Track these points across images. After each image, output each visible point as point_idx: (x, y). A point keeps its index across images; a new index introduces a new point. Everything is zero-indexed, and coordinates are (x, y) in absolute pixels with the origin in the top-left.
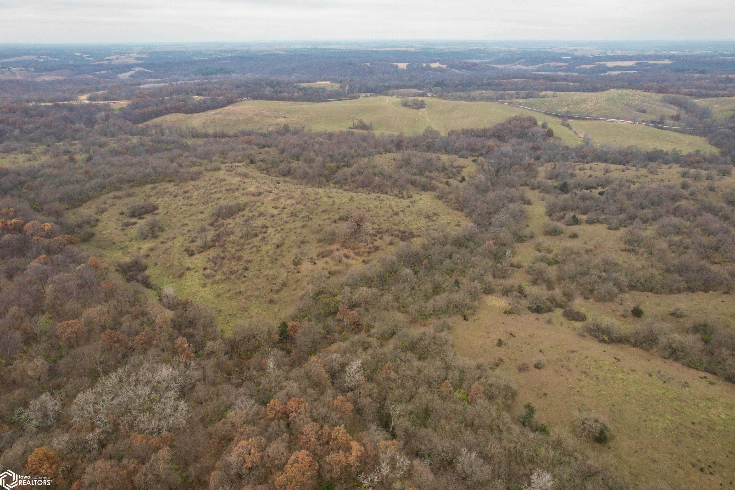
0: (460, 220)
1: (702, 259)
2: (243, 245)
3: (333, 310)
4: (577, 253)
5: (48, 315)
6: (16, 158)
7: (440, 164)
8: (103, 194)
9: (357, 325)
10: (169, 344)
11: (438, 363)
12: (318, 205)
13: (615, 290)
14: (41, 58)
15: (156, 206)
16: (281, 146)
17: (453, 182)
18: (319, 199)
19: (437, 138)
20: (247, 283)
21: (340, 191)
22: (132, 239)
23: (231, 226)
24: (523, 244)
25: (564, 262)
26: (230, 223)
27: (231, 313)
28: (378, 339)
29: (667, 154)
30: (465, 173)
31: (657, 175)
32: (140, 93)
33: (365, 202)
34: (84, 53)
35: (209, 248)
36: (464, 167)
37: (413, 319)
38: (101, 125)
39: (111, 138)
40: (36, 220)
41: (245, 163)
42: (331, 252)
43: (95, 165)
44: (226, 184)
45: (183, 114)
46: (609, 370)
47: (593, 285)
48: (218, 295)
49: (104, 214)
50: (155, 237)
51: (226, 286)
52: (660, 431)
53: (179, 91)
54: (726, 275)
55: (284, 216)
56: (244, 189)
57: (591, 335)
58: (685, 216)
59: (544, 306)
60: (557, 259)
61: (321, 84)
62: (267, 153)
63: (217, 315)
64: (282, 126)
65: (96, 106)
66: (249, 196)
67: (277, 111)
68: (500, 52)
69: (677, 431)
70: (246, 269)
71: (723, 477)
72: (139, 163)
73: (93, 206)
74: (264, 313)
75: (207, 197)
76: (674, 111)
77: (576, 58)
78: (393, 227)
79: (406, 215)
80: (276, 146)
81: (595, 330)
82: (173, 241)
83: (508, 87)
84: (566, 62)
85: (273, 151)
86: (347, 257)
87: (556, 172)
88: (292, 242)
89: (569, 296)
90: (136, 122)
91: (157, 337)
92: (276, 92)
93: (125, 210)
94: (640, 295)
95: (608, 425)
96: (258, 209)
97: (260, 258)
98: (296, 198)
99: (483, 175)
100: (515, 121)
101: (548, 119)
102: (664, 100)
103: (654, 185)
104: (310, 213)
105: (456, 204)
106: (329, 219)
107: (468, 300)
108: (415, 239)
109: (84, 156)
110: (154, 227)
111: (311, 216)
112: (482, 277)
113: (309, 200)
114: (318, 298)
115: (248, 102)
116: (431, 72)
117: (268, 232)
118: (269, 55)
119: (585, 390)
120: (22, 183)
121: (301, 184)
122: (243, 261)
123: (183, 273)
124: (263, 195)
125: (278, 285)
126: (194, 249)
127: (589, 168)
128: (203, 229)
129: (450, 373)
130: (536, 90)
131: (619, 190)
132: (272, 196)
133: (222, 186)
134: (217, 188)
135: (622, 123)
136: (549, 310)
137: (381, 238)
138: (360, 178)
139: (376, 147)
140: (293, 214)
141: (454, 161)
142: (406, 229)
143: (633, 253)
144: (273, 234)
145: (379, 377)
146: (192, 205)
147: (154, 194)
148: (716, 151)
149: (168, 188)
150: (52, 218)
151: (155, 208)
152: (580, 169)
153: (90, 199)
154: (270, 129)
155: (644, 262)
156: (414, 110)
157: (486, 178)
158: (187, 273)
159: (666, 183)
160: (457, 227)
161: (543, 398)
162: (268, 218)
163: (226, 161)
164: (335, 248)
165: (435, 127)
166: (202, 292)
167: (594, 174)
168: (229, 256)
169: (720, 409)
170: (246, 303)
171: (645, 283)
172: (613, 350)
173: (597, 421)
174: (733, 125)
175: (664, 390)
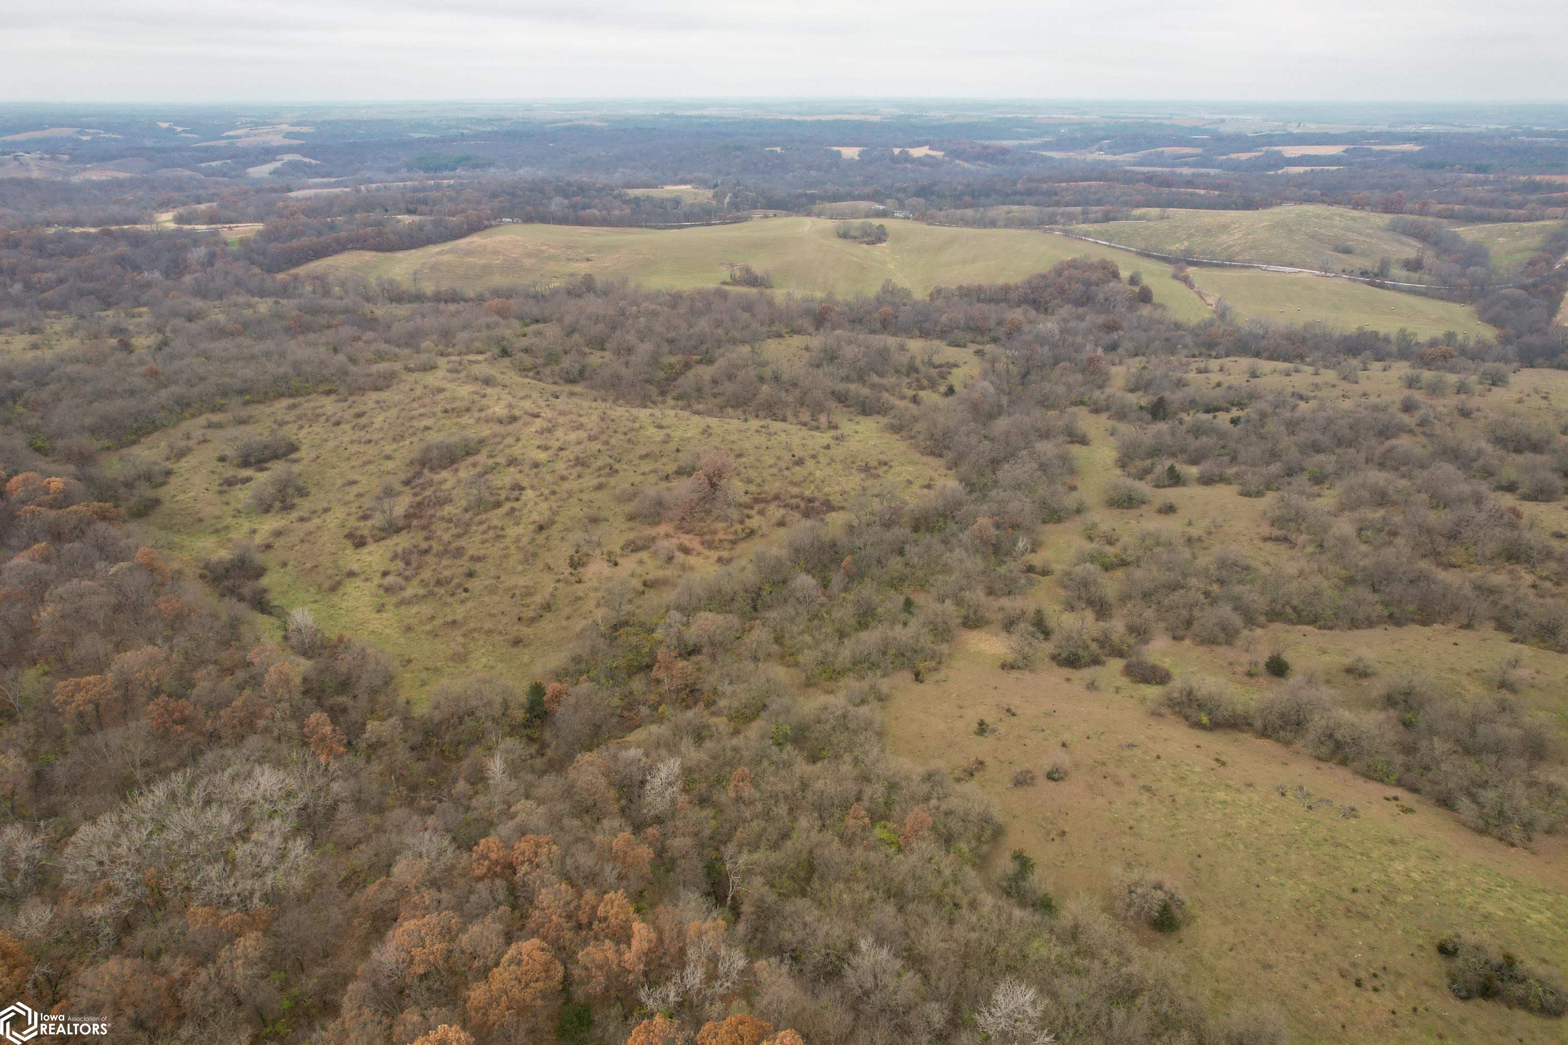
0: (935, 475)
1: (1424, 556)
2: (468, 525)
3: (646, 660)
4: (1169, 545)
5: (40, 668)
6: (7, 342)
7: (904, 359)
8: (185, 419)
9: (692, 691)
10: (292, 726)
11: (846, 768)
12: (633, 443)
13: (1237, 620)
14: (88, 134)
15: (296, 443)
16: (569, 319)
17: (927, 396)
18: (637, 430)
19: (905, 305)
20: (469, 605)
21: (687, 413)
22: (239, 511)
23: (448, 485)
24: (1060, 527)
25: (1138, 562)
26: (446, 480)
27: (430, 665)
28: (731, 720)
29: (1386, 340)
30: (956, 378)
31: (1357, 383)
32: (286, 207)
33: (733, 438)
34: (177, 123)
35: (398, 531)
36: (956, 365)
37: (808, 678)
38: (197, 275)
39: (217, 303)
40: (34, 470)
41: (489, 354)
42: (653, 539)
43: (173, 357)
44: (446, 399)
45: (374, 253)
46: (1200, 783)
47: (1191, 610)
48: (409, 629)
49: (184, 460)
50: (287, 507)
51: (426, 609)
52: (1286, 906)
53: (368, 204)
54: (1468, 590)
55: (560, 466)
56: (481, 410)
57: (1175, 713)
58: (1404, 469)
59: (1086, 654)
60: (1124, 556)
61: (674, 191)
62: (539, 333)
63: (401, 669)
64: (580, 278)
65: (189, 234)
66: (491, 425)
67: (573, 248)
68: (1061, 125)
69: (1319, 907)
70: (471, 575)
71: (1400, 998)
72: (268, 354)
73: (163, 444)
74: (500, 665)
75: (403, 424)
76: (1410, 249)
77: (1219, 139)
78: (789, 489)
79: (820, 466)
80: (560, 320)
81: (1183, 703)
82: (323, 517)
83: (1067, 199)
84: (1198, 146)
85: (552, 331)
86: (686, 551)
87: (1147, 376)
88: (571, 518)
89: (1140, 633)
90: (272, 269)
91: (268, 712)
92: (574, 206)
93: (230, 452)
94: (1287, 631)
95: (1182, 895)
96: (508, 451)
97: (501, 553)
98: (589, 426)
99: (992, 383)
100: (1071, 270)
101: (1145, 265)
102: (1393, 228)
103: (1347, 405)
104: (615, 459)
105: (928, 443)
106: (654, 471)
107: (926, 641)
108: (834, 514)
109: (153, 340)
110: (285, 486)
111: (617, 466)
112: (963, 593)
113: (615, 432)
114: (617, 634)
115: (514, 227)
116: (909, 166)
117: (523, 498)
118: (569, 129)
119: (1145, 825)
120: (15, 395)
121: (604, 400)
122: (466, 558)
123: (339, 583)
124: (521, 422)
125: (533, 607)
126: (366, 532)
127: (1218, 368)
128: (389, 492)
129: (868, 791)
130: (1126, 204)
131: (1275, 414)
132: (538, 424)
133: (435, 403)
134: (425, 406)
135: (1299, 275)
136: (1096, 661)
137: (761, 513)
138: (729, 388)
139: (772, 322)
140: (580, 462)
141: (936, 352)
142: (816, 494)
143: (1287, 545)
144: (532, 503)
145: (725, 796)
146: (370, 441)
147: (293, 418)
148: (1489, 333)
149: (322, 407)
150: (72, 468)
151: (293, 448)
152: (1200, 371)
153: (156, 429)
154: (556, 284)
155: (1303, 563)
156: (865, 246)
157: (997, 389)
158: (347, 581)
159: (1373, 399)
160: (926, 491)
161: (1058, 840)
162: (526, 469)
163: (450, 350)
164: (662, 532)
165: (902, 281)
166: (376, 622)
167: (1227, 380)
168: (436, 546)
169: (1413, 861)
170: (464, 646)
171: (1301, 606)
172: (1215, 743)
173: (1158, 886)
174: (1531, 280)
175: (1305, 824)
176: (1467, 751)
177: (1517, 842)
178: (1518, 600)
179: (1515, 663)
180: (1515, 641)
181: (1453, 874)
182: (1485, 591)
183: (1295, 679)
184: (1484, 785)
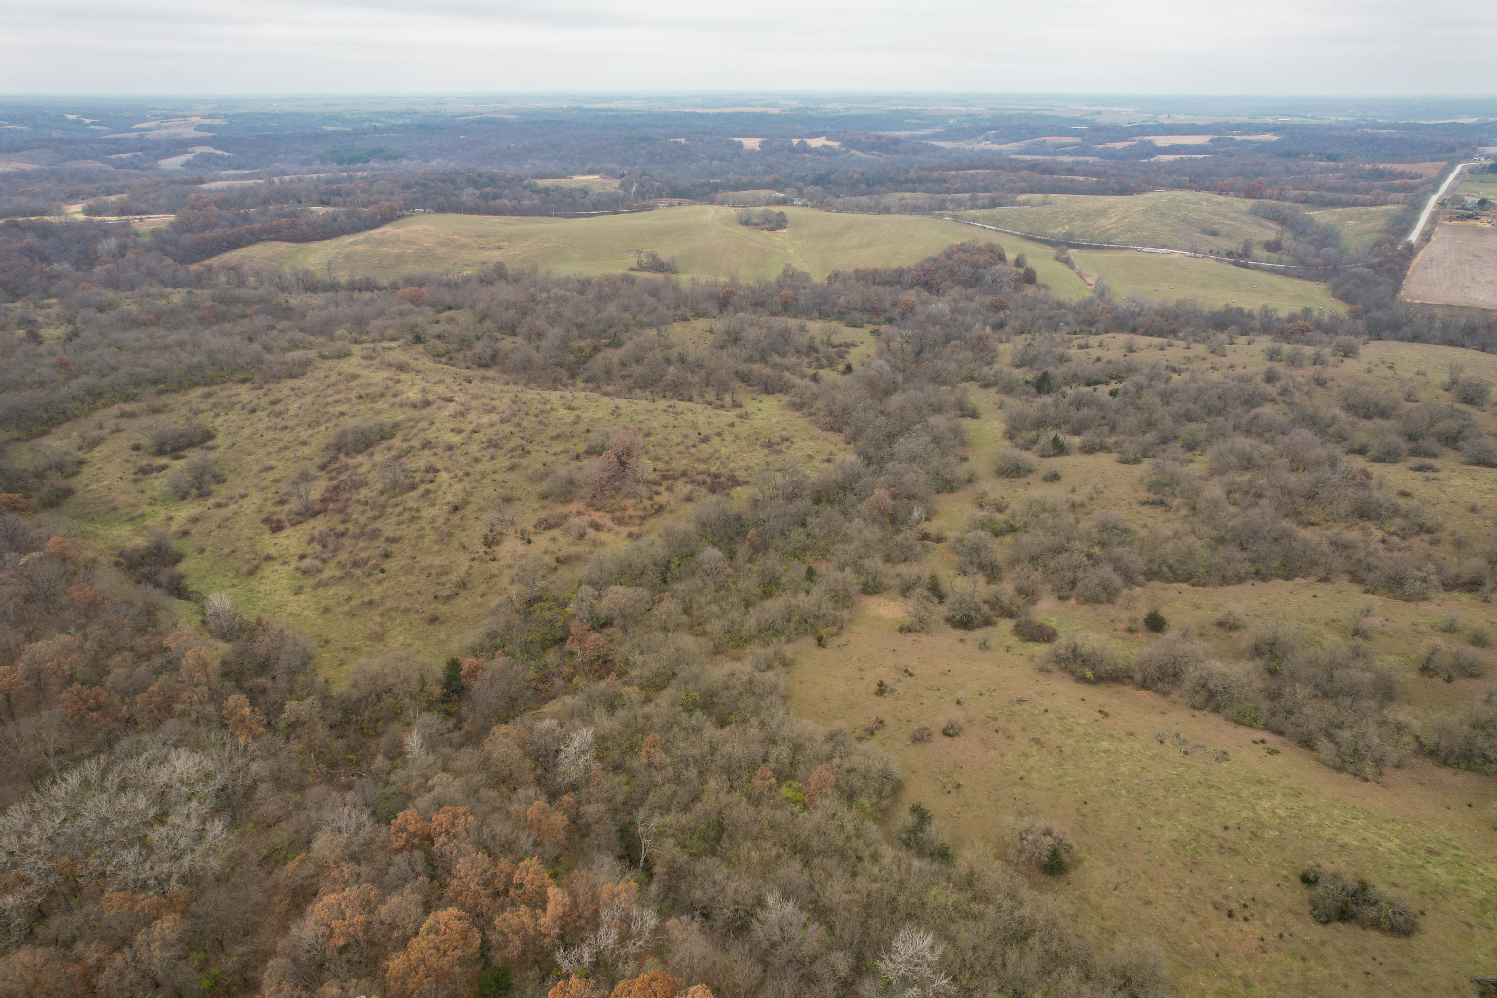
0: (835, 450)
1: (1286, 515)
2: (383, 507)
3: (560, 634)
4: (1055, 511)
7: (804, 340)
8: (97, 409)
9: (605, 662)
10: (210, 709)
11: (753, 731)
12: (544, 424)
13: (1117, 580)
15: (212, 431)
16: (481, 306)
17: (826, 374)
18: (548, 412)
19: (804, 288)
20: (386, 585)
21: (596, 395)
22: (155, 499)
23: (364, 469)
24: (953, 496)
25: (1025, 527)
26: (361, 464)
27: (349, 644)
28: (642, 688)
29: (1250, 316)
30: (854, 356)
31: (1224, 356)
32: (199, 199)
33: (642, 417)
34: (86, 116)
35: (315, 514)
36: (853, 345)
37: (716, 647)
38: (107, 266)
39: (128, 293)
41: (401, 342)
42: (565, 517)
43: (83, 348)
44: (360, 385)
45: (288, 244)
46: (1085, 734)
47: (1075, 571)
48: (327, 610)
49: (97, 450)
50: (204, 494)
51: (343, 590)
52: (1164, 846)
53: (282, 196)
54: (1325, 547)
55: (474, 449)
56: (395, 395)
57: (1061, 669)
58: (1267, 435)
59: (978, 616)
60: (1012, 523)
61: (583, 181)
62: (451, 320)
63: (319, 649)
64: (491, 266)
65: (99, 225)
66: (405, 409)
67: (484, 237)
68: (951, 117)
69: (1194, 845)
70: (387, 556)
71: (1267, 925)
72: (181, 344)
73: (74, 434)
74: (417, 643)
75: (318, 411)
76: (1270, 232)
77: (1097, 129)
78: (696, 466)
79: (725, 443)
80: (472, 307)
81: (1068, 659)
82: (240, 503)
83: (956, 186)
84: (1078, 136)
85: (464, 317)
86: (597, 527)
87: (1032, 352)
88: (485, 499)
89: (1028, 594)
90: (186, 259)
91: (185, 695)
92: (485, 197)
93: (144, 441)
94: (1165, 589)
95: (1069, 840)
96: (422, 435)
97: (416, 534)
98: (501, 410)
99: (887, 361)
100: (961, 253)
101: (1029, 248)
102: (1255, 212)
103: (1216, 376)
104: (527, 441)
105: (828, 419)
106: (566, 451)
107: (828, 607)
108: (739, 489)
109: (63, 330)
110: (202, 474)
111: (529, 447)
112: (862, 561)
113: (527, 414)
114: (531, 609)
115: (427, 217)
116: (807, 156)
117: (438, 480)
118: (479, 122)
119: (1034, 775)
121: (516, 384)
122: (382, 539)
123: (257, 567)
124: (435, 406)
125: (448, 585)
126: (282, 517)
127: (1097, 344)
128: (305, 477)
129: (774, 752)
130: (1011, 190)
131: (1150, 386)
132: (452, 407)
133: (350, 389)
134: (339, 393)
135: (1171, 256)
136: (987, 622)
137: (670, 489)
138: (637, 370)
139: (677, 306)
140: (493, 444)
141: (834, 333)
142: (722, 470)
143: (1163, 509)
144: (447, 485)
145: (637, 763)
146: (286, 428)
147: (208, 407)
148: (1341, 309)
149: (238, 395)
151: (209, 436)
152: (1081, 347)
153: (68, 419)
154: (468, 272)
155: (1178, 525)
156: (766, 233)
157: (892, 367)
158: (265, 565)
159: (1239, 371)
160: (826, 465)
161: (954, 792)
162: (440, 451)
163: (364, 337)
164: (574, 511)
165: (801, 265)
166: (294, 604)
167: (1106, 355)
168: (352, 529)
169: (1278, 798)
170: (381, 625)
171: (1176, 565)
172: (1099, 695)
173: (1048, 833)
174: (1377, 260)
175: (1181, 769)
176: (1326, 695)
177: (1370, 777)
178: (1369, 554)
179: (1367, 612)
180: (1367, 592)
181: (1313, 809)
182: (1339, 546)
183: (1171, 634)
184: (1341, 726)
